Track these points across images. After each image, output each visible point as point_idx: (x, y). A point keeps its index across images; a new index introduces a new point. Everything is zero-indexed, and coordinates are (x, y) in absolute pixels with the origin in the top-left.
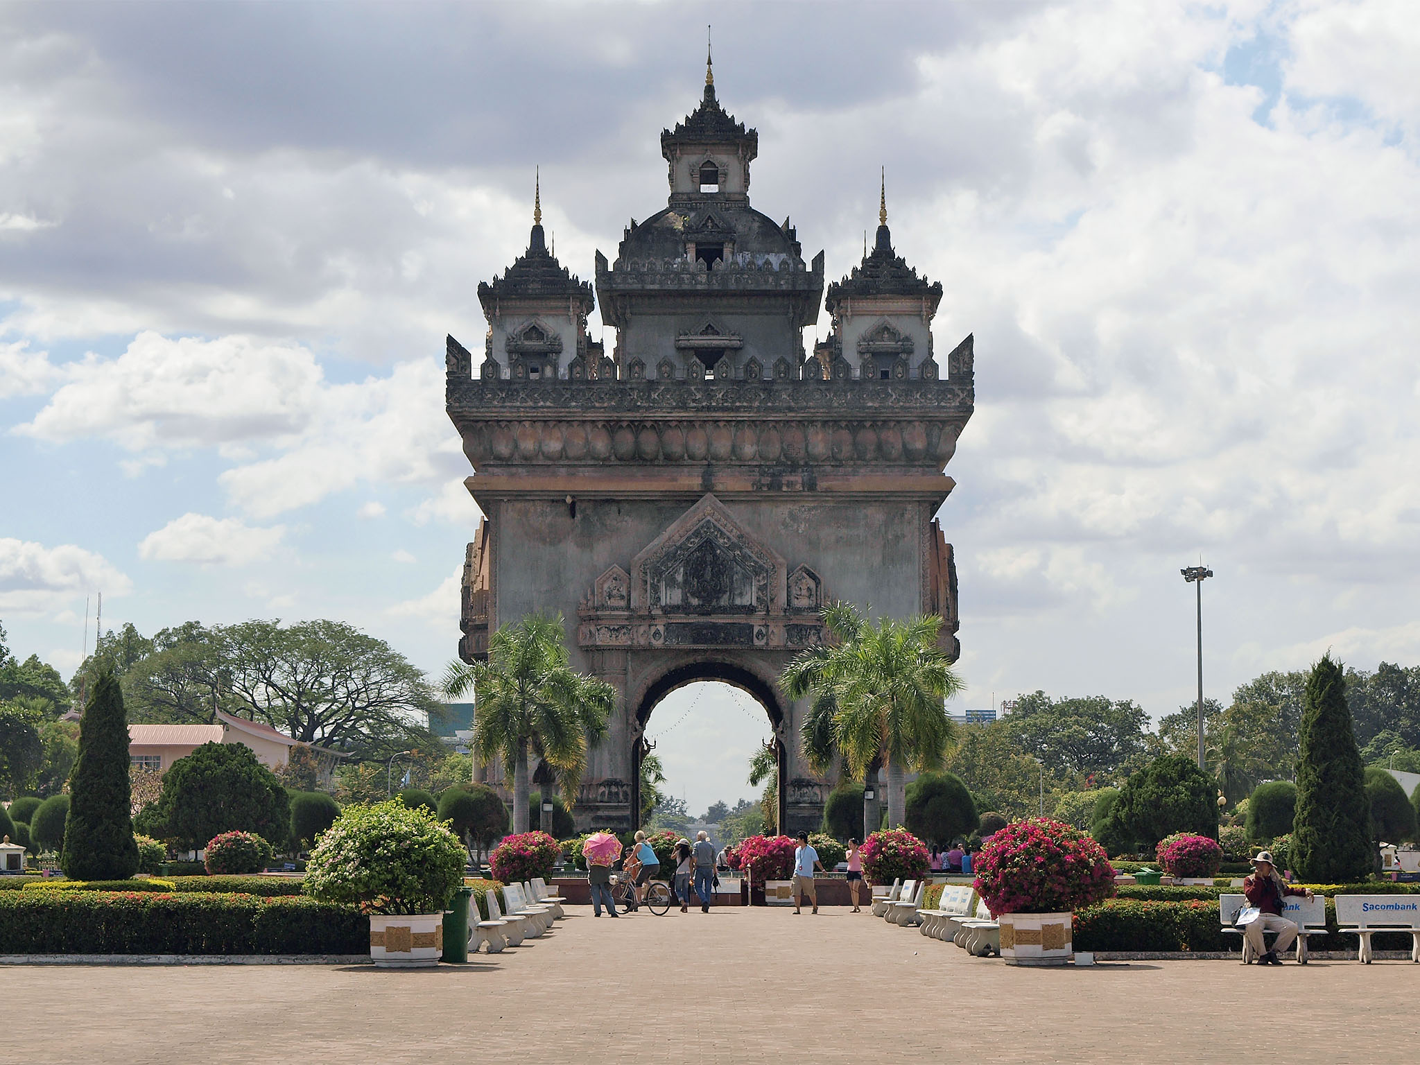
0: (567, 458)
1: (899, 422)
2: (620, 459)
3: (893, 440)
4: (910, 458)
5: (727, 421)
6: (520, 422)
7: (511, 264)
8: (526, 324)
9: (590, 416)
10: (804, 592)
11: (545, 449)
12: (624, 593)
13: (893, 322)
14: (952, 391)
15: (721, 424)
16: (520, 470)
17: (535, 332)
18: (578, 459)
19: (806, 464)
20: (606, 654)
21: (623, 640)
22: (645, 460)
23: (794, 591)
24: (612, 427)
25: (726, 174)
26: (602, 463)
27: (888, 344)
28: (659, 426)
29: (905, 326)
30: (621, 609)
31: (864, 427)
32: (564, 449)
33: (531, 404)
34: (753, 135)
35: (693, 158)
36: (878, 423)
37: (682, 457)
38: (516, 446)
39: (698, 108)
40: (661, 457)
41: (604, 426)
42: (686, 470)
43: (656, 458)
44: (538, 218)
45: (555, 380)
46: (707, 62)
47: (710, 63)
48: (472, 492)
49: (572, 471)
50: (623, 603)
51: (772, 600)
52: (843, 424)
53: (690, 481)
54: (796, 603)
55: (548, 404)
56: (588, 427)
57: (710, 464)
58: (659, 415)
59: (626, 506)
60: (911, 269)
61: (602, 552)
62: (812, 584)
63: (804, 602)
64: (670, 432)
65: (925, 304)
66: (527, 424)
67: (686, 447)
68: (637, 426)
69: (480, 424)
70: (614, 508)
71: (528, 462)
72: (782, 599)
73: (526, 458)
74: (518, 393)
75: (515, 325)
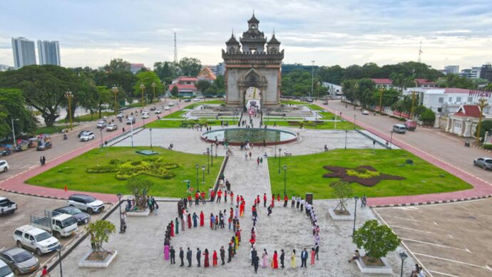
2: (242, 64)
3: (274, 61)
4: (276, 64)
7: (230, 39)
14: (281, 55)
15: (254, 60)
17: (232, 48)
18: (238, 64)
19: (264, 64)
20: (241, 87)
22: (245, 64)
25: (255, 26)
27: (274, 50)
28: (247, 60)
29: (276, 47)
30: (242, 82)
31: (271, 60)
32: (236, 62)
35: (251, 24)
38: (230, 62)
39: (252, 17)
42: (250, 65)
44: (233, 33)
52: (268, 60)
55: (234, 57)
56: (239, 60)
57: (253, 64)
59: (243, 69)
60: (277, 40)
61: (240, 74)
62: (264, 78)
65: (278, 45)
66: (232, 59)
68: (244, 60)
71: (232, 64)
74: (231, 55)
75: (230, 47)
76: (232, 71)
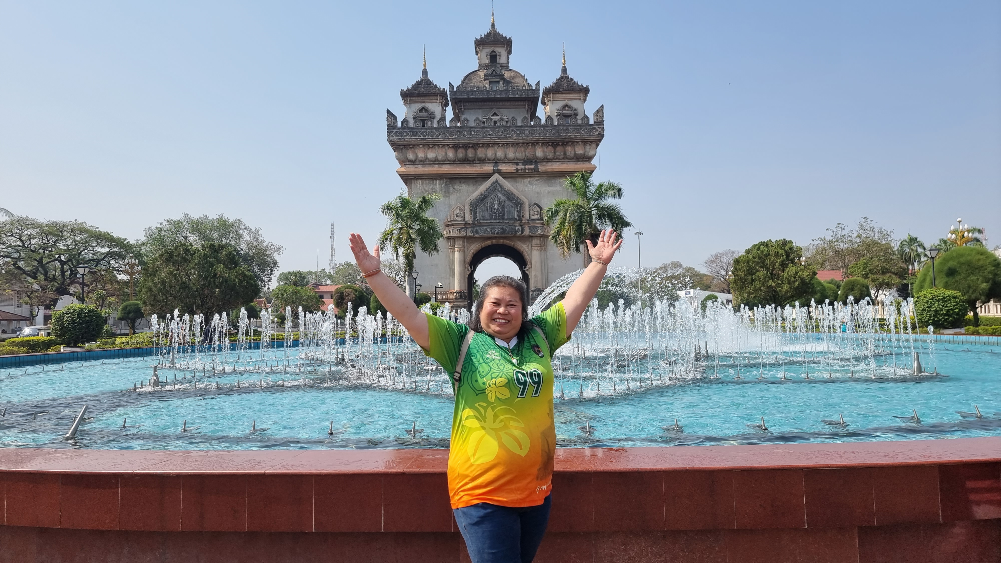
0: (438, 161)
1: (573, 142)
2: (459, 161)
4: (578, 158)
5: (503, 144)
6: (418, 145)
7: (414, 83)
8: (420, 107)
9: (447, 142)
10: (536, 213)
11: (429, 156)
12: (463, 215)
13: (570, 103)
14: (595, 128)
15: (501, 145)
16: (419, 166)
18: (443, 161)
19: (536, 161)
20: (456, 240)
21: (463, 234)
22: (470, 161)
23: (532, 213)
24: (456, 147)
25: (500, 56)
26: (453, 162)
27: (567, 111)
28: (475, 147)
30: (460, 221)
31: (559, 145)
32: (436, 157)
33: (422, 137)
34: (510, 39)
35: (488, 50)
36: (565, 143)
37: (485, 160)
38: (417, 156)
40: (476, 160)
41: (452, 147)
42: (487, 165)
43: (474, 160)
45: (432, 128)
46: (491, 14)
47: (493, 15)
48: (400, 175)
49: (440, 166)
50: (462, 219)
51: (523, 216)
52: (550, 144)
53: (489, 168)
54: (532, 217)
55: (430, 137)
56: (447, 148)
57: (496, 162)
58: (475, 141)
59: (463, 180)
60: (576, 82)
61: (453, 198)
63: (536, 217)
64: (480, 149)
65: (582, 95)
66: (421, 146)
67: (486, 155)
68: (466, 147)
69: (401, 147)
70: (458, 181)
71: (423, 162)
72: (527, 216)
73: (421, 161)
74: (417, 133)
75: (417, 107)
76: (425, 190)
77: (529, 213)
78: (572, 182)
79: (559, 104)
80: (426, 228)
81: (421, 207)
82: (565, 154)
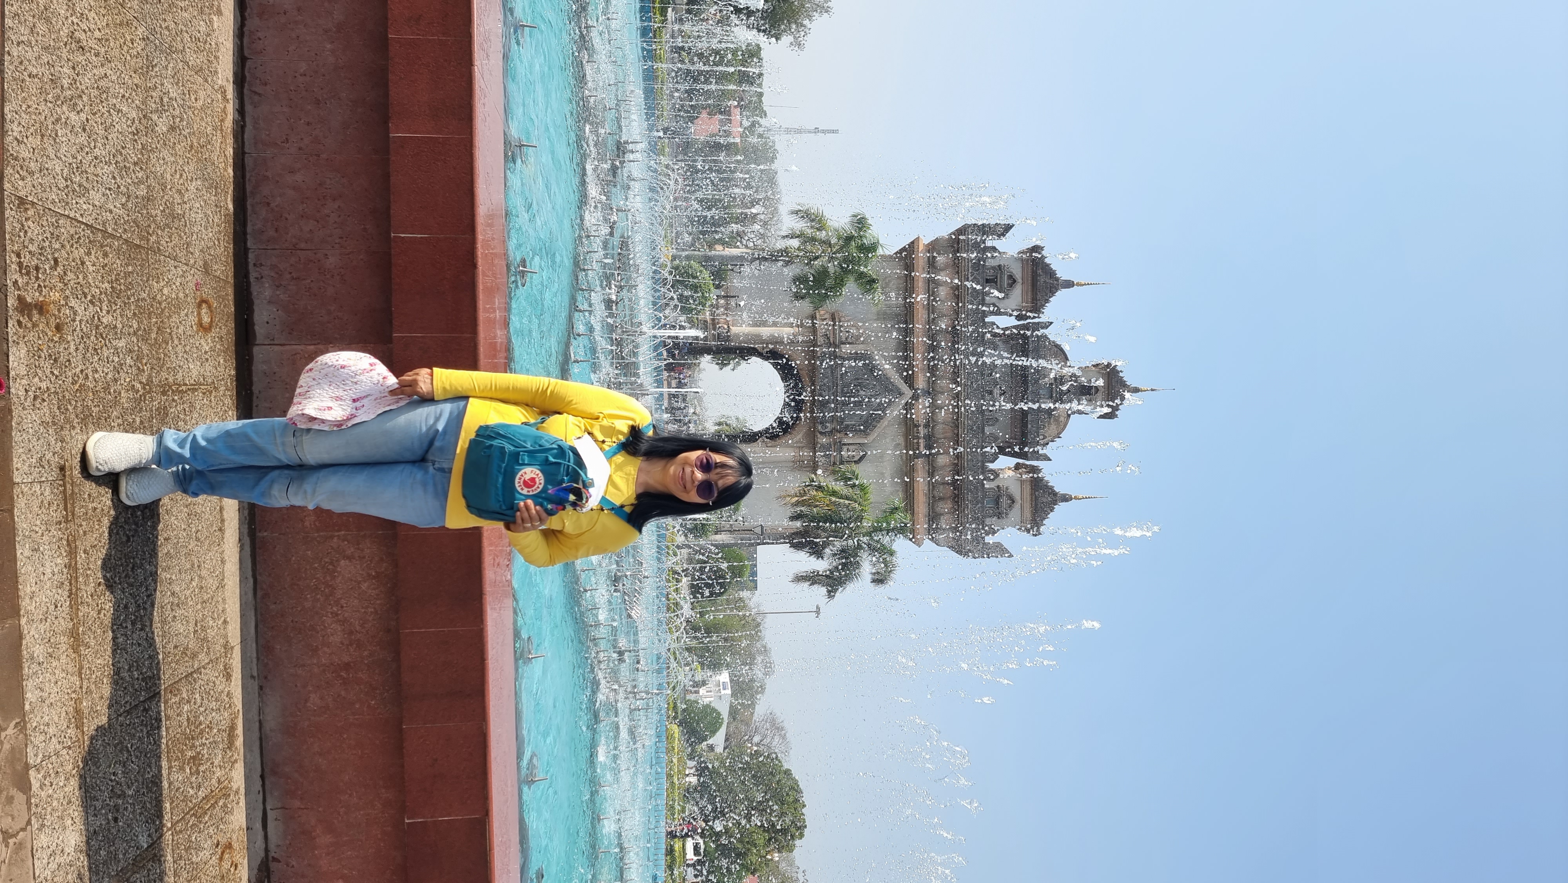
0: (934, 303)
1: (958, 512)
3: (945, 507)
6: (958, 272)
7: (1053, 267)
8: (1017, 276)
10: (852, 454)
11: (941, 288)
12: (849, 340)
13: (1017, 506)
16: (926, 275)
17: (1013, 281)
18: (933, 309)
19: (930, 454)
20: (811, 330)
21: (821, 341)
23: (851, 447)
25: (1091, 400)
29: (1015, 514)
30: (841, 337)
31: (955, 490)
32: (940, 301)
34: (1116, 416)
35: (1099, 383)
36: (957, 499)
37: (934, 375)
38: (941, 270)
39: (1128, 383)
42: (926, 379)
44: (1079, 284)
46: (1154, 388)
47: (1152, 390)
48: (913, 243)
49: (926, 306)
50: (844, 339)
51: (847, 434)
53: (921, 383)
54: (845, 448)
56: (953, 316)
57: (931, 393)
60: (1049, 516)
61: (876, 326)
62: (856, 459)
63: (845, 454)
67: (942, 378)
69: (955, 245)
71: (932, 280)
72: (847, 441)
73: (934, 277)
74: (977, 270)
75: (1018, 269)
76: (889, 281)
77: (851, 444)
78: (896, 509)
79: (1015, 490)
80: (829, 282)
81: (861, 275)
82: (941, 499)
